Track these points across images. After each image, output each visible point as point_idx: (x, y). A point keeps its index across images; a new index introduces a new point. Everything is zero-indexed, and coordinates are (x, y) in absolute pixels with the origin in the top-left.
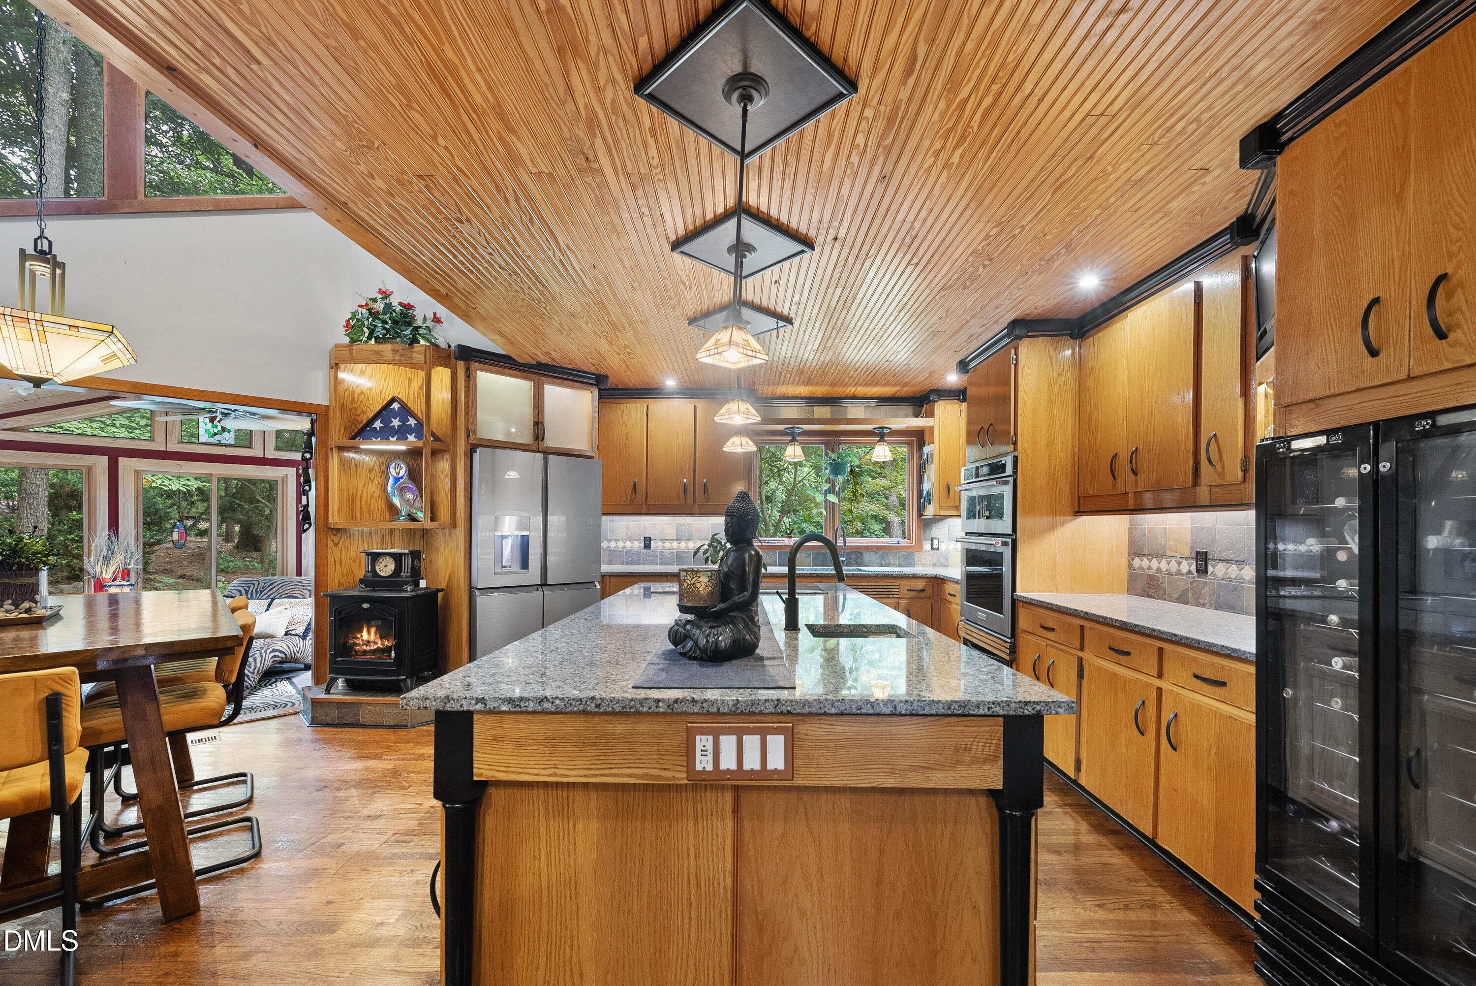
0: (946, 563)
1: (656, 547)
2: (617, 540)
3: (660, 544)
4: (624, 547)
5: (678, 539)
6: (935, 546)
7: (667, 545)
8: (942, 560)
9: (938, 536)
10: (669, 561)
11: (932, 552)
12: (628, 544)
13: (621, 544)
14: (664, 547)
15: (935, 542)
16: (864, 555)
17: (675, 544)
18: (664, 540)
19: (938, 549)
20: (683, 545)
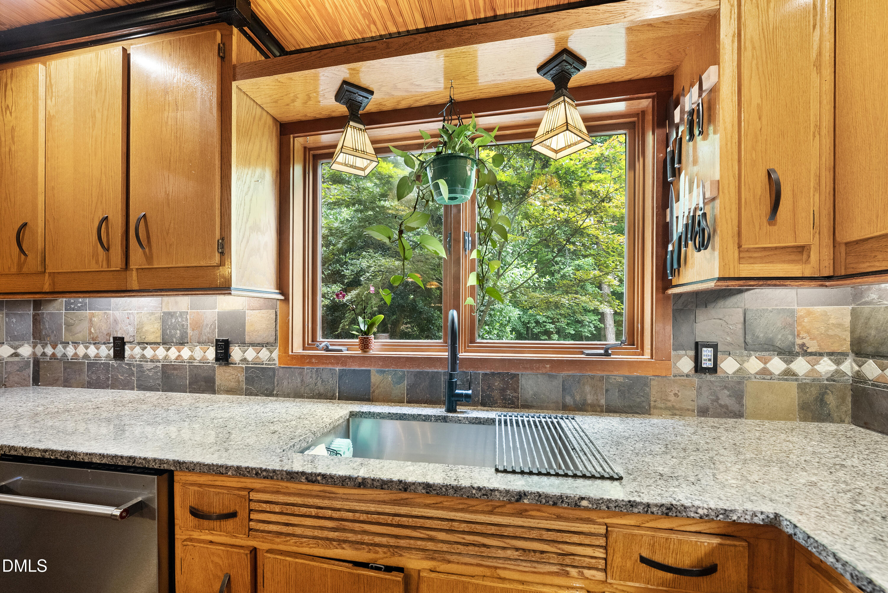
0: (735, 407)
1: (132, 357)
2: (76, 344)
3: (137, 350)
4: (86, 356)
5: (166, 342)
6: (707, 364)
7: (149, 352)
8: (725, 399)
9: (712, 339)
10: (151, 383)
11: (696, 380)
12: (92, 351)
13: (81, 351)
14: (143, 356)
15: (707, 353)
16: (523, 381)
17: (161, 352)
18: (143, 344)
19: (714, 370)
20: (173, 353)
